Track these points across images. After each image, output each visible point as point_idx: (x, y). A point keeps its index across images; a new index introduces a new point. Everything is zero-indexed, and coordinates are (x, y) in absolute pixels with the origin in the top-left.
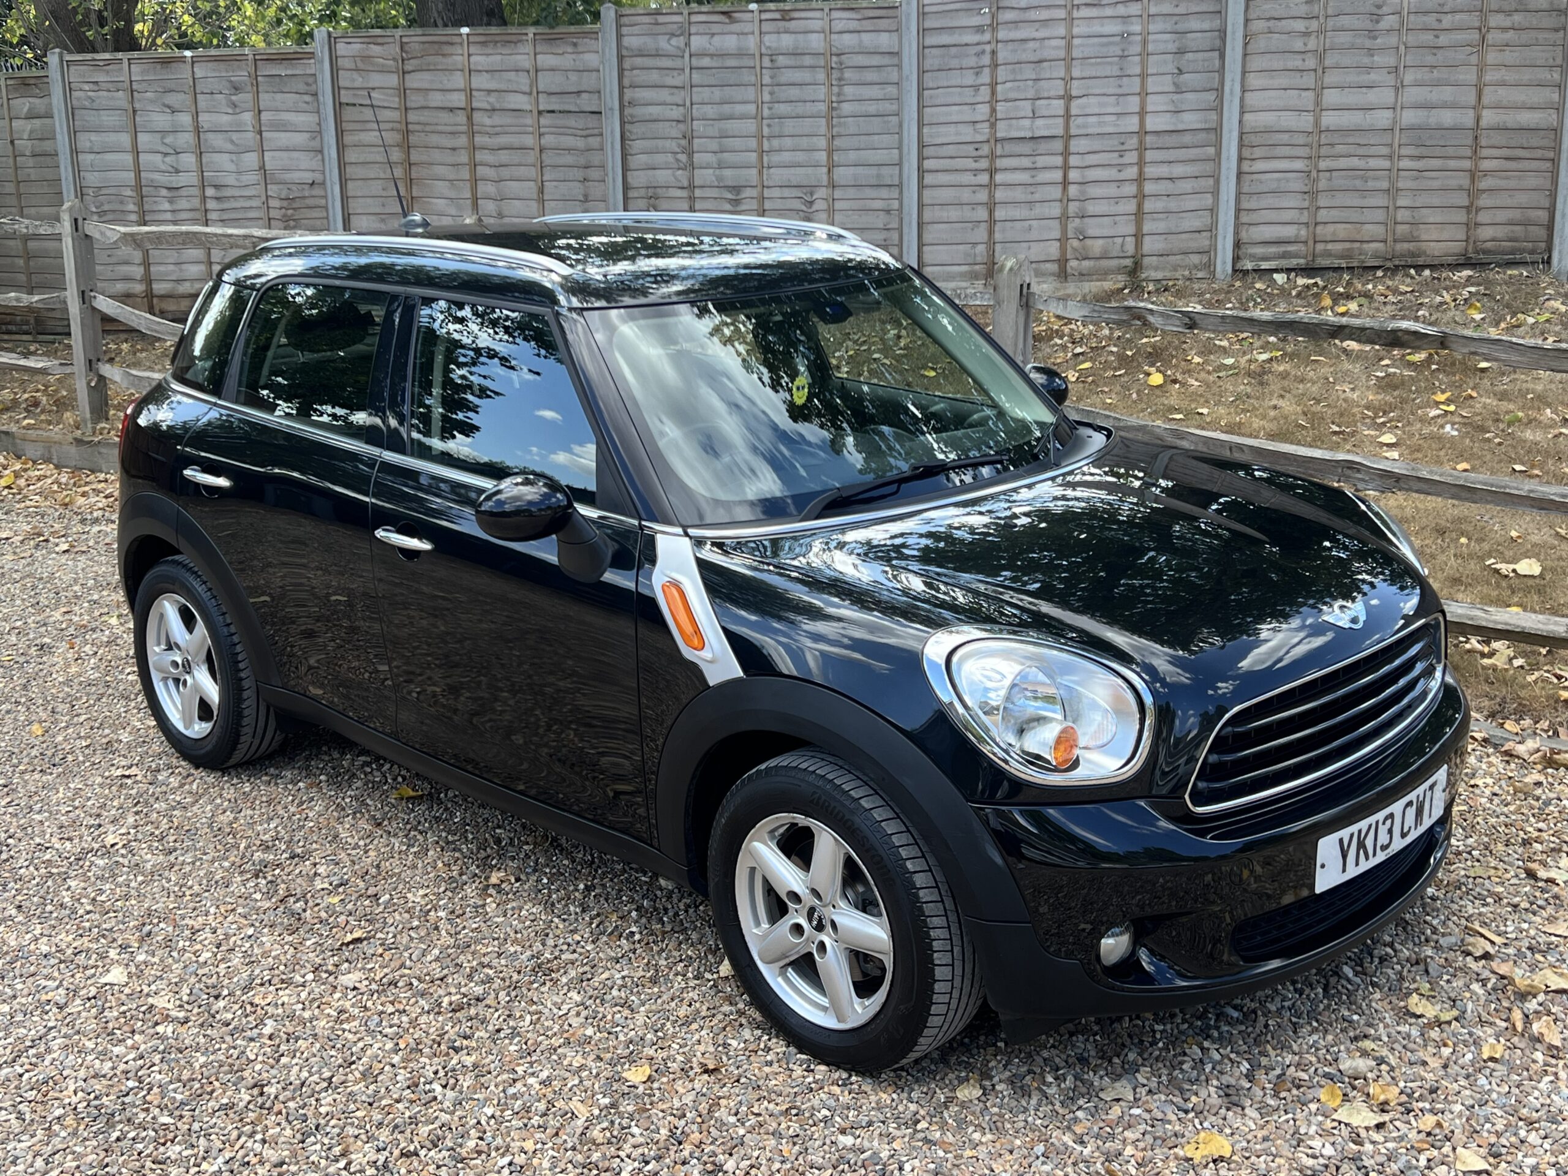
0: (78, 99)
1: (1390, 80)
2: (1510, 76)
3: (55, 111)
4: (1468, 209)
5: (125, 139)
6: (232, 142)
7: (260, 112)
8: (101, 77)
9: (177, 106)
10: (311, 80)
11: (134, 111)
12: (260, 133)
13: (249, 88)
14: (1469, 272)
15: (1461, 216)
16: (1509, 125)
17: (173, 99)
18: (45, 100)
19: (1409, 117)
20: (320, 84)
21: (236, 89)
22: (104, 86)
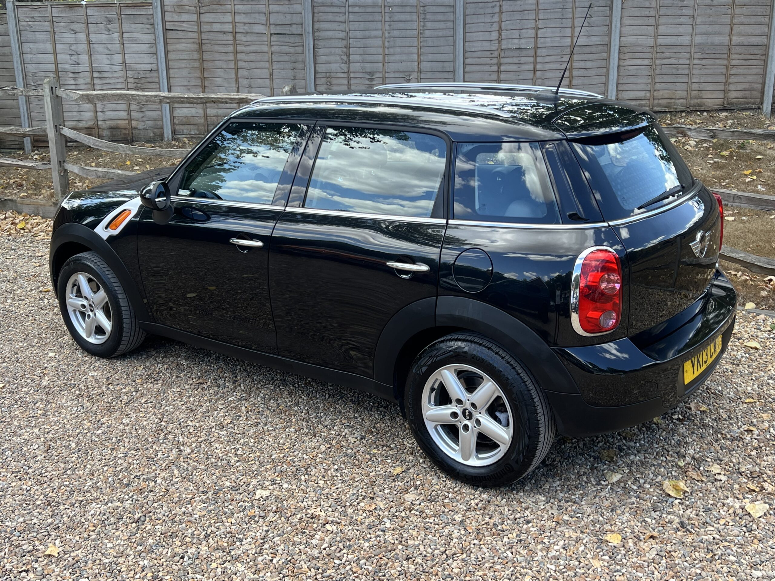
0: (23, 26)
1: (690, 21)
2: (746, 20)
3: (11, 32)
4: (725, 83)
5: (49, 47)
6: (108, 49)
7: (123, 33)
8: (36, 15)
9: (78, 30)
10: (150, 17)
11: (54, 33)
12: (123, 44)
13: (117, 21)
14: (727, 114)
15: (722, 87)
16: (745, 44)
17: (75, 26)
18: (5, 26)
19: (698, 39)
20: (155, 19)
21: (110, 21)
22: (38, 19)
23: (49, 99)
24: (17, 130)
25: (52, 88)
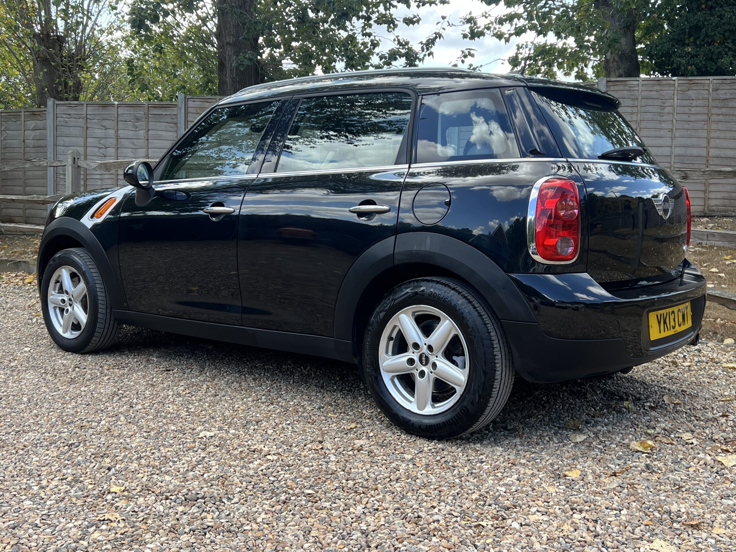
0: (60, 121)
1: (669, 134)
2: (722, 135)
3: (48, 126)
4: (705, 192)
5: (81, 141)
6: (133, 144)
7: (148, 130)
8: (72, 112)
9: (108, 127)
10: (174, 117)
11: (87, 128)
12: (148, 140)
13: (144, 119)
14: (707, 219)
15: (702, 195)
16: (722, 156)
17: (106, 123)
18: (43, 122)
19: (678, 151)
20: (179, 119)
21: (138, 119)
22: (74, 116)
23: (70, 168)
24: (38, 198)
25: (74, 158)
